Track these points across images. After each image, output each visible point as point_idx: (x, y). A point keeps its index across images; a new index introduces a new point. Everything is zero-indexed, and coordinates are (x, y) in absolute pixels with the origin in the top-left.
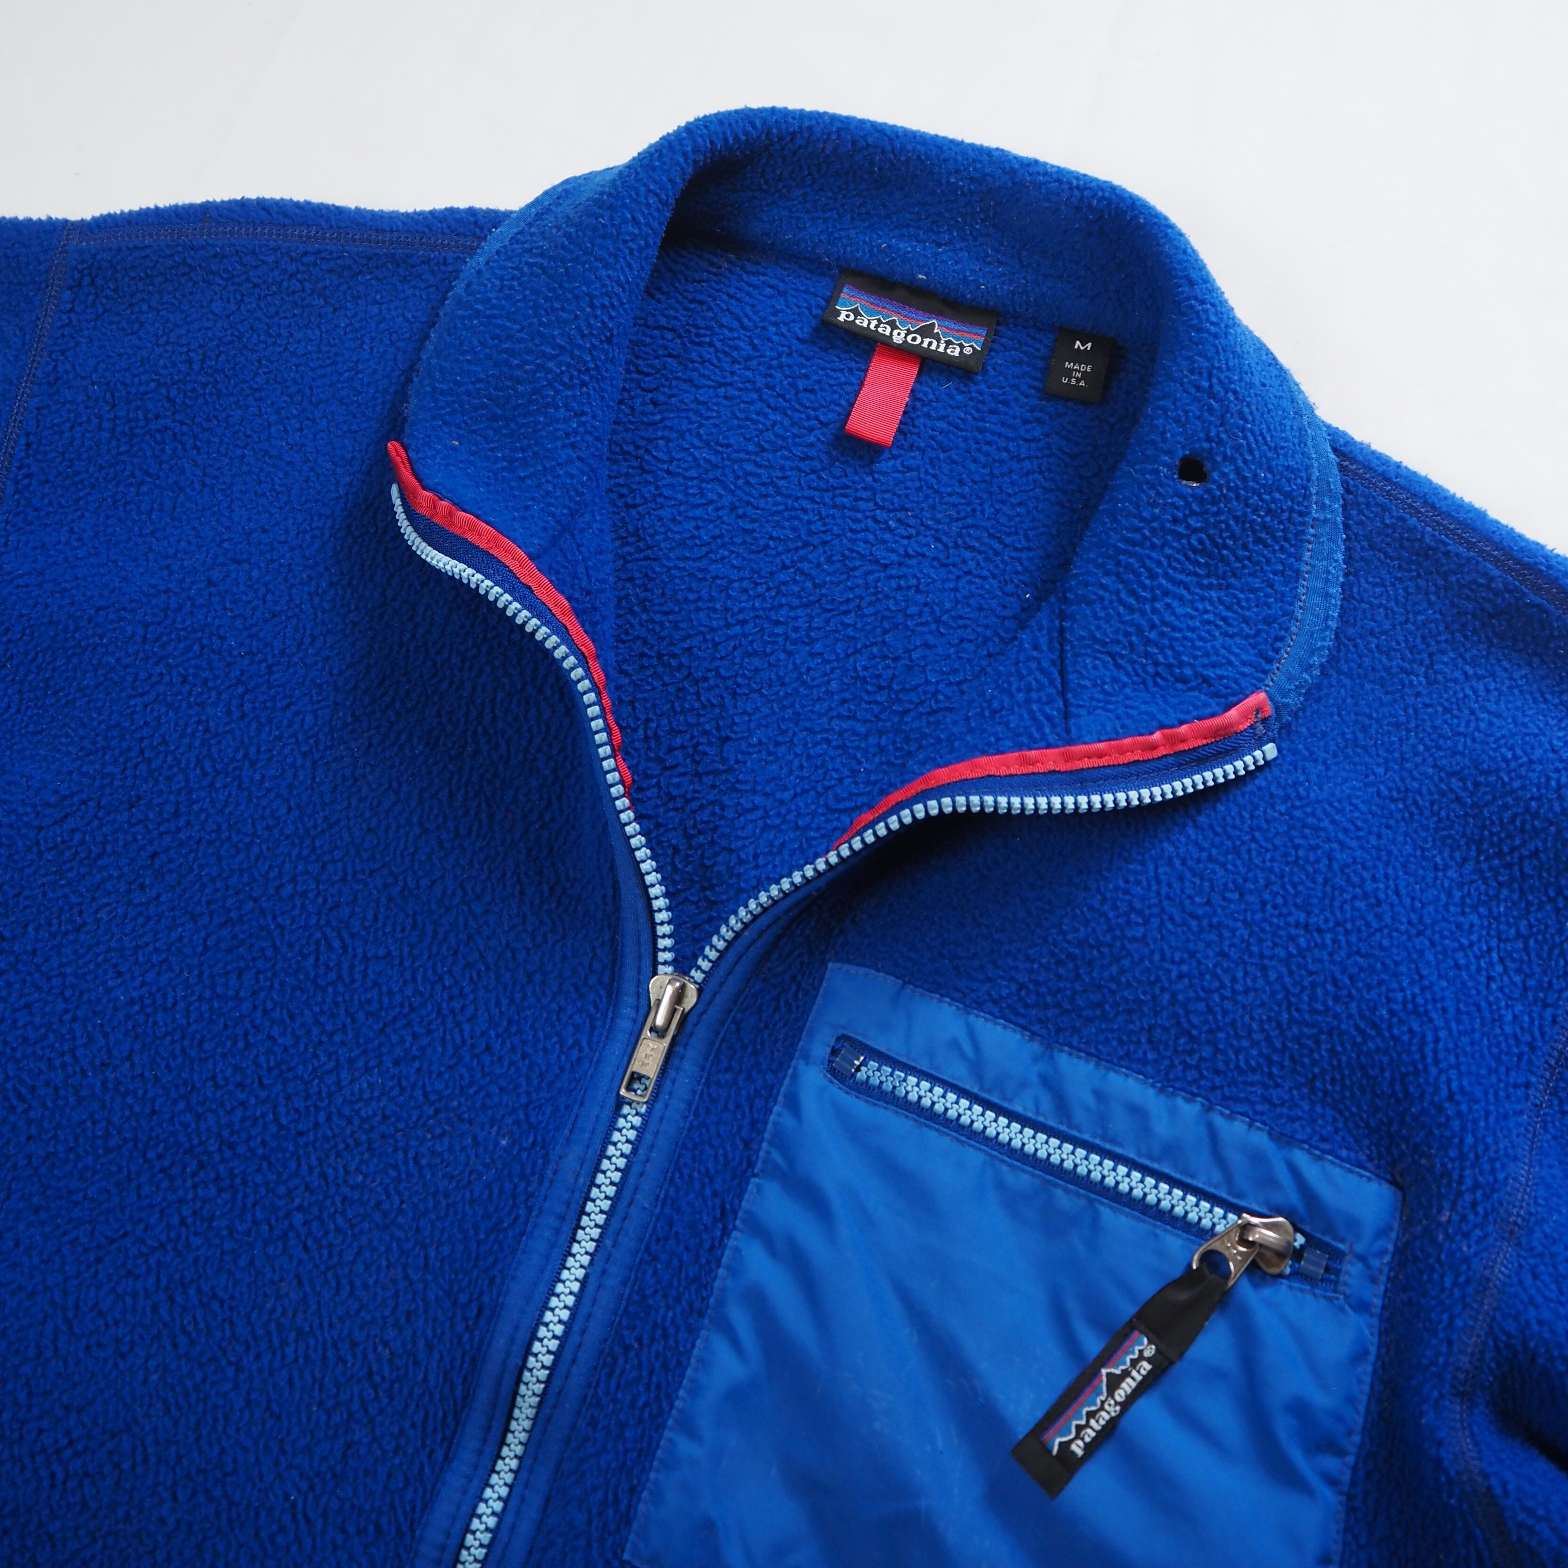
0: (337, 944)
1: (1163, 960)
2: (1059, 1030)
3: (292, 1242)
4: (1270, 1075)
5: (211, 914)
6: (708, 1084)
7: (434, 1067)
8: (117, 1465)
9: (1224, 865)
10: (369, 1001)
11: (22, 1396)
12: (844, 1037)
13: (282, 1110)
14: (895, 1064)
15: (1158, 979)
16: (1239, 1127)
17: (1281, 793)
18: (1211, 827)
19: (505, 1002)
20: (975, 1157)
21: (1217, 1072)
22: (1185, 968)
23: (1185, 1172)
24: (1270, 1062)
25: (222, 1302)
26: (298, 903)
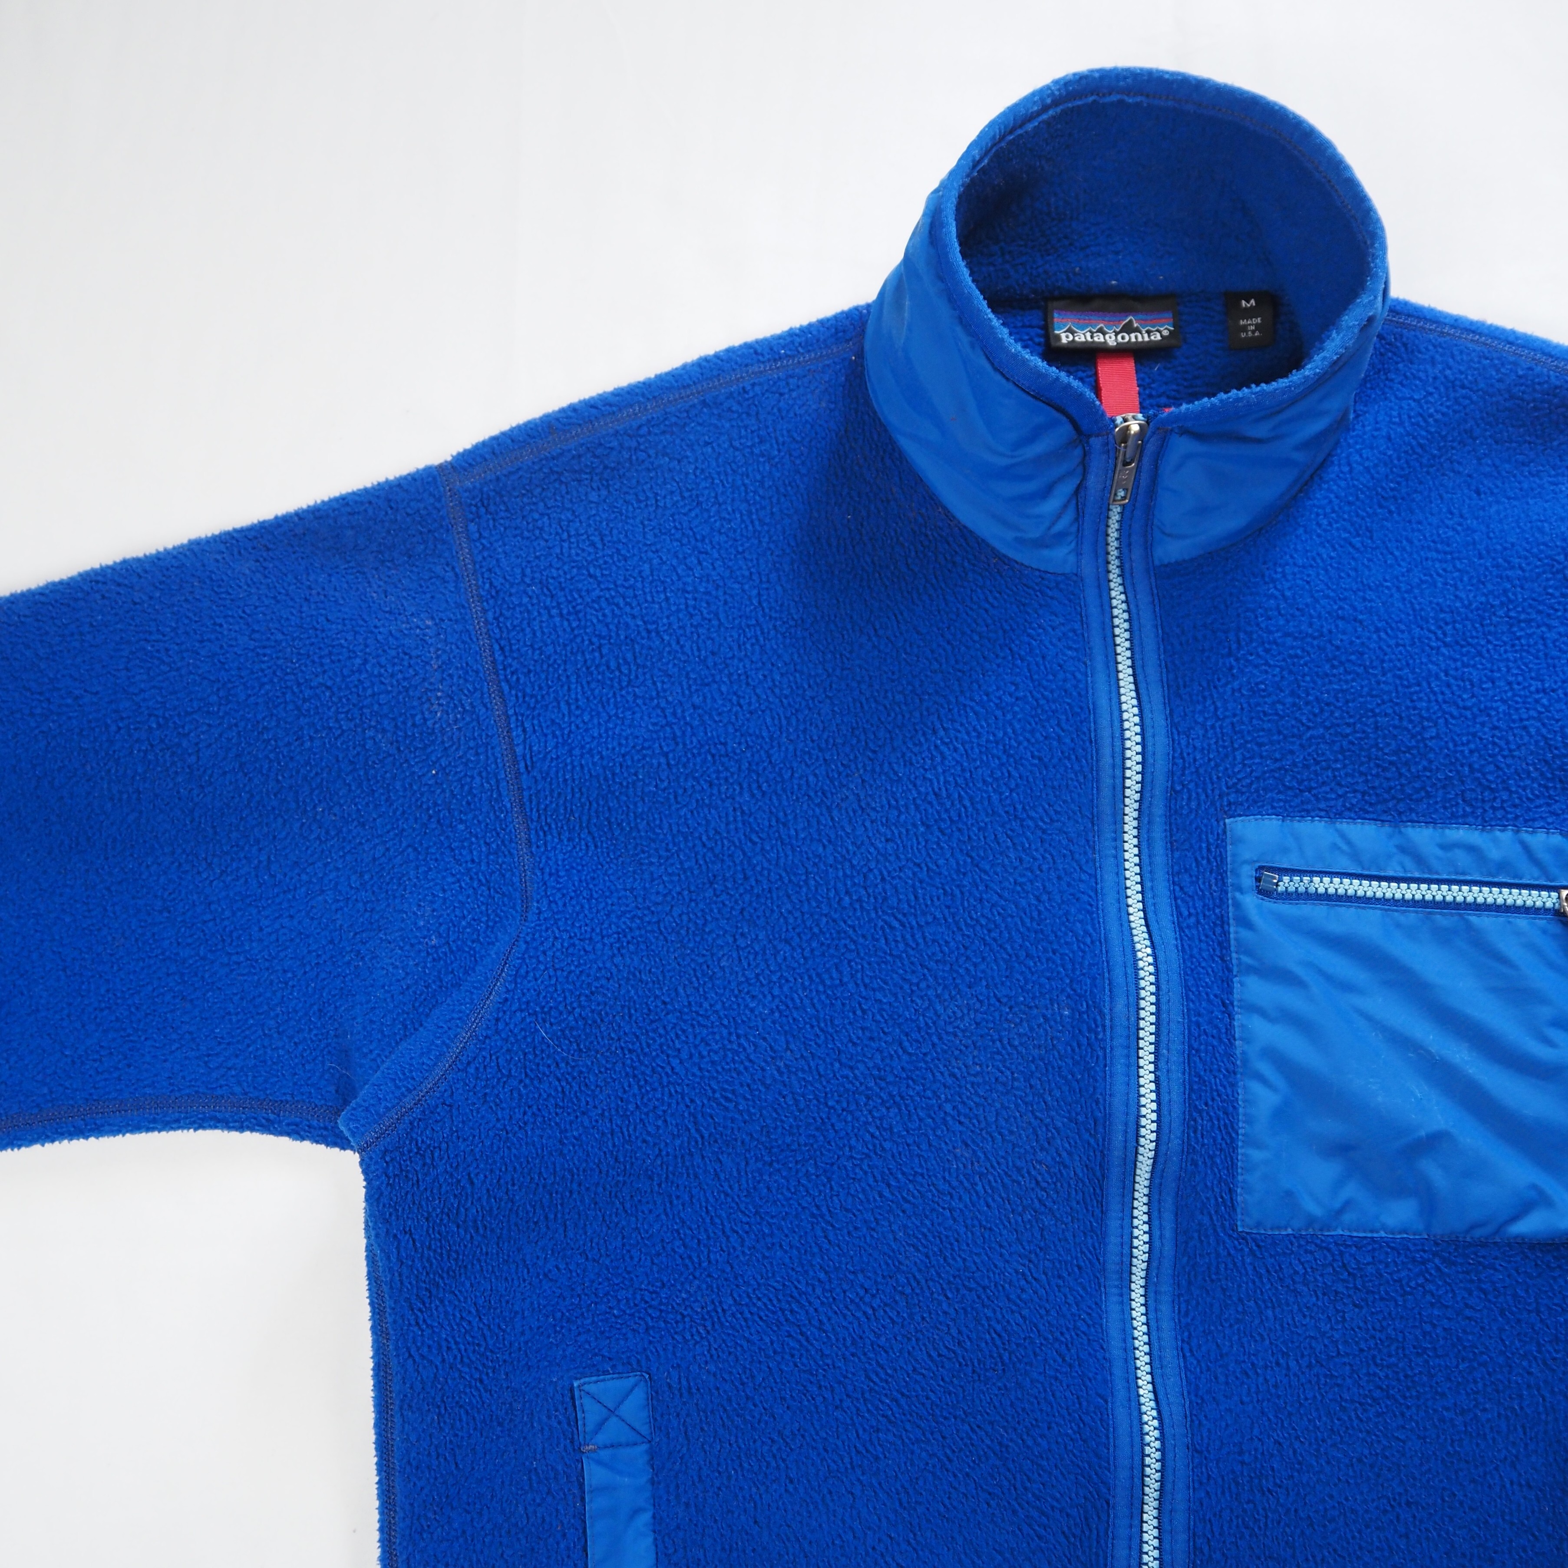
0: (896, 924)
1: (1455, 745)
2: (1400, 813)
3: (951, 1122)
4: (1550, 797)
5: (799, 934)
6: (1181, 929)
7: (997, 980)
8: (902, 1293)
9: (1474, 666)
10: (934, 954)
11: (822, 1275)
12: (1262, 868)
13: (906, 1044)
14: (1301, 873)
15: (1457, 759)
16: (1540, 836)
17: (1497, 602)
18: (1457, 643)
19: (1027, 921)
20: (1375, 914)
21: (1515, 806)
22: (1472, 746)
23: (1515, 876)
24: (1547, 788)
25: (922, 1175)
26: (857, 906)
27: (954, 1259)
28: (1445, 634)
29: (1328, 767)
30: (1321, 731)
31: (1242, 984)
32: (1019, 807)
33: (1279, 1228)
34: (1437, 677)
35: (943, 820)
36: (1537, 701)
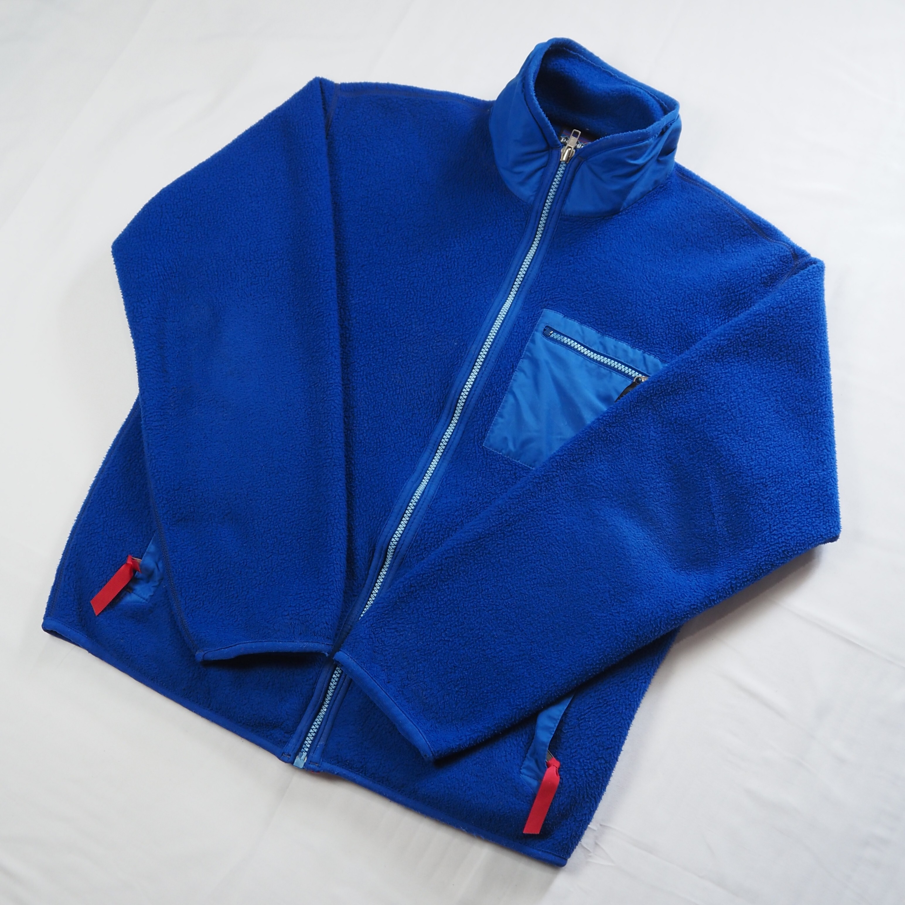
1: (635, 315)
2: (606, 331)
3: (399, 365)
4: (662, 345)
5: (378, 283)
7: (438, 325)
10: (421, 308)
12: (548, 327)
13: (396, 333)
14: (561, 334)
15: (634, 320)
16: (652, 357)
18: (653, 283)
20: (581, 358)
21: (647, 344)
22: (641, 318)
23: (636, 367)
24: (662, 342)
26: (402, 281)
27: (377, 411)
28: (650, 279)
29: (588, 306)
30: (592, 293)
31: (522, 361)
32: (473, 273)
33: (497, 450)
34: (640, 291)
35: (445, 266)
36: (671, 313)
